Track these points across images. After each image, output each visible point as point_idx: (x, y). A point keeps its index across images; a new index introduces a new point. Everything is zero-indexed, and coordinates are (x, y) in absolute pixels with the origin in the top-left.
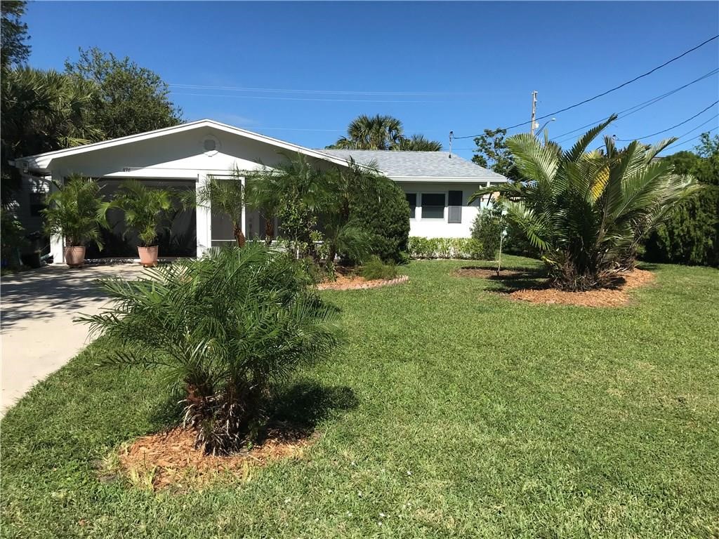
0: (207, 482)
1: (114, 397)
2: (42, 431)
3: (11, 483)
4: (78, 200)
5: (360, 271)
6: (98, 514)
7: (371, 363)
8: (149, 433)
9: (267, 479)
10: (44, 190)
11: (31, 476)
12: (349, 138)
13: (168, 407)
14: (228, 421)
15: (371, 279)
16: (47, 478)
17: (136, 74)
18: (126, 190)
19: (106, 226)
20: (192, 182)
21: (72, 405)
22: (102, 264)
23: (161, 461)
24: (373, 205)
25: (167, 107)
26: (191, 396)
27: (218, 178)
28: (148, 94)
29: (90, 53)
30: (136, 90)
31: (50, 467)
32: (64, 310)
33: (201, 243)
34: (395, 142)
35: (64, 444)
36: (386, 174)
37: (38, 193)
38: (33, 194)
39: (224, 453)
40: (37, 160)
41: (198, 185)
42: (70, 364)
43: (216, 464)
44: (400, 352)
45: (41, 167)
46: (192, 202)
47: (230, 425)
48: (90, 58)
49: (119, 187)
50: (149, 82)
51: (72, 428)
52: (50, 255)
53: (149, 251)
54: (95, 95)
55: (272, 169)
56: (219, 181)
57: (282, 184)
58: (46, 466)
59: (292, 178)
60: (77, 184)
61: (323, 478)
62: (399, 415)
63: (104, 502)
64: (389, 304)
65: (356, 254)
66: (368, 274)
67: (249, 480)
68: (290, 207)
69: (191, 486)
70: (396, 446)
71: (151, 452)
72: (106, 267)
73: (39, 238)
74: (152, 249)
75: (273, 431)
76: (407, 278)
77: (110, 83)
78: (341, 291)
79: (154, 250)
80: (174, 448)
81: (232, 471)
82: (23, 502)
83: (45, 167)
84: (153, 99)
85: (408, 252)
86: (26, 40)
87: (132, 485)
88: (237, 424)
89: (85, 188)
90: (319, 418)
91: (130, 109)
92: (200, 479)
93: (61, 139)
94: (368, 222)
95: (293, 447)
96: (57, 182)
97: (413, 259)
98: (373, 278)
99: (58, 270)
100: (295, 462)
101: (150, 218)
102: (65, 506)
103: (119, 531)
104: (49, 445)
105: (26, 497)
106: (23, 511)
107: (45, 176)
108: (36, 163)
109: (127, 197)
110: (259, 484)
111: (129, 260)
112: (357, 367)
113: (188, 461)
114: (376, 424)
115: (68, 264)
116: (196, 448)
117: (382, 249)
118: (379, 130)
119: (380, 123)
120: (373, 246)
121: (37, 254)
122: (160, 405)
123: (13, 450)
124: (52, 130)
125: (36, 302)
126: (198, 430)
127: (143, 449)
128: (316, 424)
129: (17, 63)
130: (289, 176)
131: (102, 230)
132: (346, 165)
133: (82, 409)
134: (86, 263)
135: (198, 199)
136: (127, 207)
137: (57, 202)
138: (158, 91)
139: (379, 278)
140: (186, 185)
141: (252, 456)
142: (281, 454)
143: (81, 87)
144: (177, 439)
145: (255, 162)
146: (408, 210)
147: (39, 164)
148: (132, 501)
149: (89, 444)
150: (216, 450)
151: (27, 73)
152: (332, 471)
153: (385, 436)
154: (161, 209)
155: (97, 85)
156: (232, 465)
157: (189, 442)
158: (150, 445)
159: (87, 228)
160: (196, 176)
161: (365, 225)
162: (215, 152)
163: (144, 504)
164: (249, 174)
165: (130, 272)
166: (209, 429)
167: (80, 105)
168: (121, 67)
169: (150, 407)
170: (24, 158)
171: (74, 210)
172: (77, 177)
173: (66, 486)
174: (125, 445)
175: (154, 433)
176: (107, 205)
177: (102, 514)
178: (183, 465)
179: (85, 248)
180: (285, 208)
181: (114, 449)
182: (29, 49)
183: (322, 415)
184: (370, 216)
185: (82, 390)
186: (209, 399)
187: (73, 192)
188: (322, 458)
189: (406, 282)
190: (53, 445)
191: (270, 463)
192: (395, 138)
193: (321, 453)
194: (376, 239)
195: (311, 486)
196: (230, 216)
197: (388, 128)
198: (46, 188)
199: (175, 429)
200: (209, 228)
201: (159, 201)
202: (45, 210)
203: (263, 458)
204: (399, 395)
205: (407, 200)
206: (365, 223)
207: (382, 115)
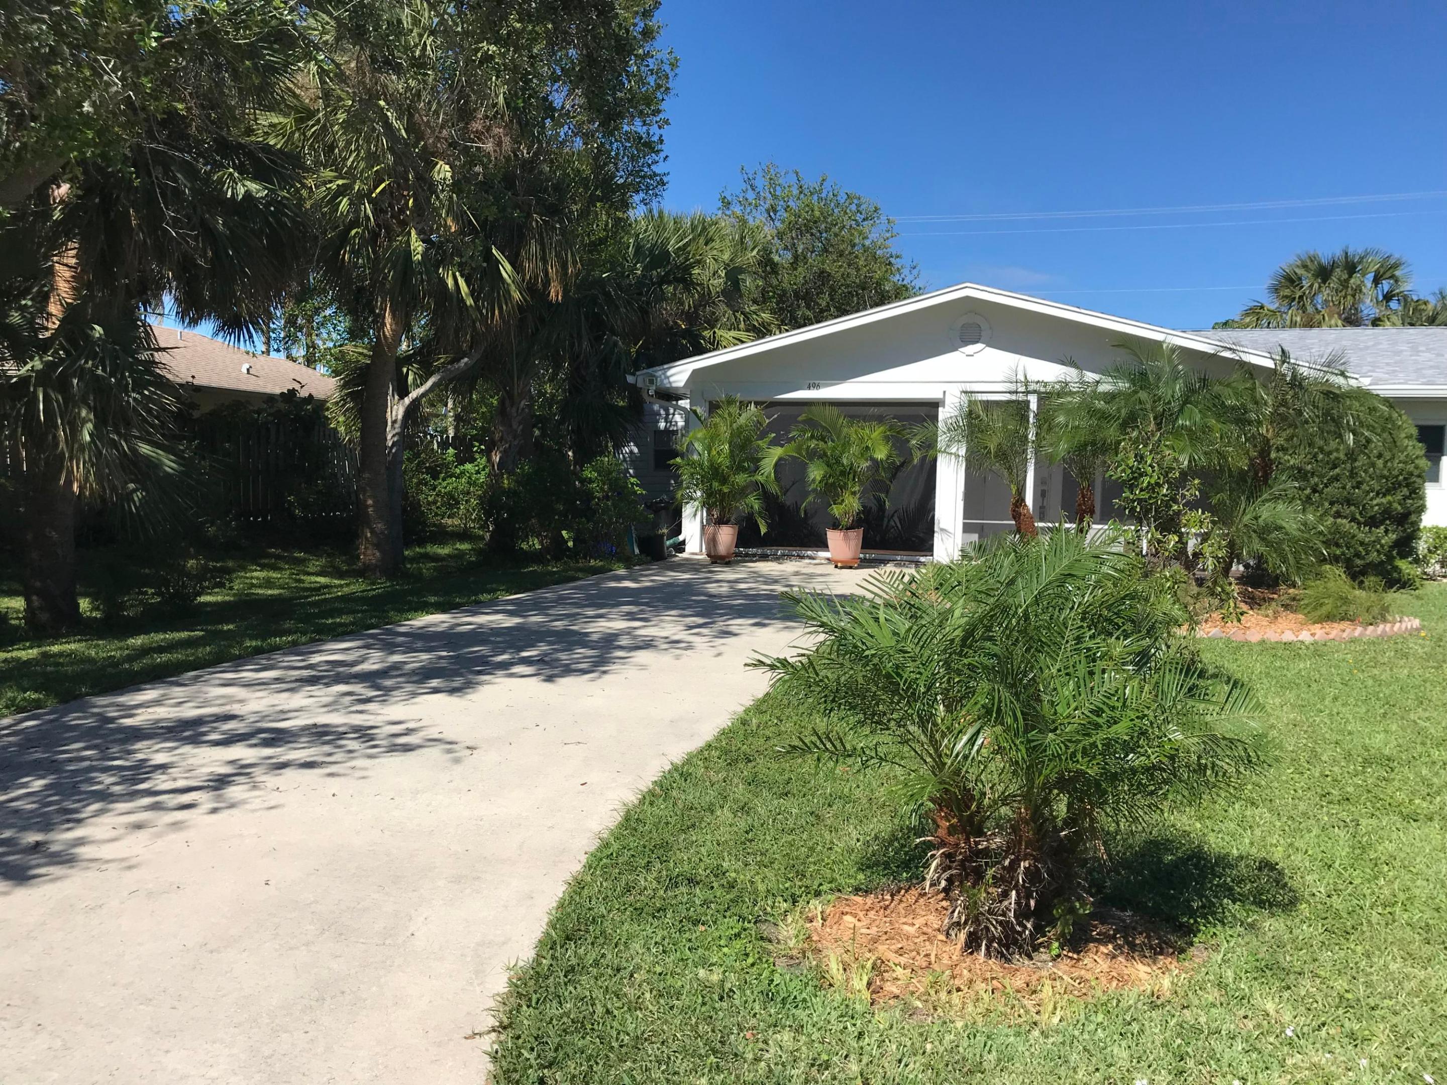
0: (970, 1008)
1: (794, 811)
2: (680, 855)
3: (636, 940)
4: (730, 444)
5: (1294, 599)
6: (775, 1026)
7: (1328, 813)
8: (857, 890)
9: (1092, 1027)
10: (676, 424)
11: (665, 933)
12: (1271, 303)
13: (891, 843)
14: (1014, 892)
15: (1320, 620)
16: (690, 940)
17: (838, 205)
18: (811, 423)
19: (774, 488)
20: (932, 406)
21: (724, 814)
22: (764, 558)
23: (882, 949)
24: (1330, 453)
25: (890, 264)
26: (942, 832)
27: (985, 397)
28: (857, 241)
29: (760, 174)
30: (836, 235)
31: (696, 923)
32: (705, 639)
33: (942, 526)
34: (1388, 307)
35: (715, 885)
36: (1365, 383)
37: (666, 430)
38: (658, 432)
39: (1003, 955)
40: (669, 373)
41: (943, 414)
42: (718, 740)
43: (988, 975)
44: (1400, 796)
45: (674, 385)
46: (930, 445)
47: (1018, 903)
48: (760, 182)
49: (800, 419)
50: (859, 217)
51: (727, 859)
52: (681, 538)
53: (846, 538)
54: (765, 249)
55: (1097, 377)
56: (987, 405)
57: (1119, 410)
58: (689, 919)
59: (1143, 395)
60: (730, 414)
61: (1219, 1050)
62: (1402, 943)
63: (784, 1004)
64: (1370, 682)
65: (1285, 560)
66: (1315, 609)
67: (1055, 1020)
68: (1140, 458)
69: (940, 1010)
70: (1396, 1013)
71: (862, 927)
72: (770, 564)
73: (663, 508)
74: (852, 534)
75: (1102, 928)
76: (1416, 623)
77: (791, 227)
78: (1247, 643)
79: (856, 536)
80: (906, 927)
81: (1019, 995)
82: (656, 977)
83: (681, 384)
84: (866, 249)
85: (1417, 561)
86: (661, 163)
87: (831, 985)
88: (1032, 903)
89: (742, 420)
90: (1206, 918)
91: (823, 272)
92: (956, 998)
93: (707, 334)
94: (1314, 491)
95: (1148, 970)
96: (699, 410)
97: (1432, 578)
98: (1329, 618)
99: (691, 566)
100: (1154, 1002)
101: (851, 476)
102: (721, 999)
103: (813, 1065)
104: (692, 881)
105: (658, 969)
106: (654, 992)
107: (677, 400)
108: (668, 378)
109: (812, 437)
110: (1076, 1033)
111: (809, 553)
112: (1291, 818)
113: (933, 958)
114: (1342, 953)
115: (708, 555)
116: (948, 935)
117: (1349, 553)
118: (1347, 281)
119: (1351, 267)
120: (1327, 543)
121: (662, 535)
122: (876, 838)
123: (636, 881)
124: (691, 317)
125: (662, 621)
126: (953, 900)
127: (848, 918)
128: (1199, 931)
129: (646, 204)
130: (1135, 392)
131: (766, 496)
132: (1270, 364)
133: (742, 824)
134: (737, 555)
135: (942, 440)
136: (813, 455)
137: (696, 445)
138: (874, 234)
139: (1342, 619)
140: (922, 412)
141: (1060, 974)
142: (1121, 979)
143: (742, 238)
144: (911, 911)
145: (1063, 363)
146: (1423, 463)
147: (672, 379)
148: (835, 1014)
149: (756, 891)
150: (988, 948)
151: (659, 222)
152: (1239, 1040)
153: (1368, 984)
154: (873, 459)
155: (768, 231)
156: (1019, 983)
157: (934, 921)
158: (861, 914)
159: (742, 492)
160: (941, 396)
161: (1308, 498)
162: (979, 346)
163: (854, 1025)
164: (1049, 389)
165: (811, 576)
166: (975, 903)
167: (740, 270)
168: (812, 194)
169: (858, 840)
170: (650, 371)
171: (723, 461)
172: (730, 402)
173: (720, 962)
174: (816, 906)
175: (867, 892)
176: (777, 453)
177: (784, 1027)
178: (924, 964)
179: (737, 527)
180: (1131, 462)
181: (798, 909)
182: (665, 179)
183: (1209, 911)
184: (1321, 476)
185: (740, 791)
186: (977, 843)
187: (723, 428)
188: (1213, 1005)
189: (1413, 633)
190: (698, 883)
191: (1099, 993)
192: (1388, 297)
193: (1212, 995)
194: (1336, 530)
195: (1191, 1063)
196: (1006, 473)
197: (1371, 276)
198: (679, 421)
199: (907, 891)
200: (960, 496)
201: (870, 444)
202: (678, 460)
203: (1083, 980)
204: (1402, 897)
205: (1420, 441)
206: (1308, 491)
207: (1356, 249)
